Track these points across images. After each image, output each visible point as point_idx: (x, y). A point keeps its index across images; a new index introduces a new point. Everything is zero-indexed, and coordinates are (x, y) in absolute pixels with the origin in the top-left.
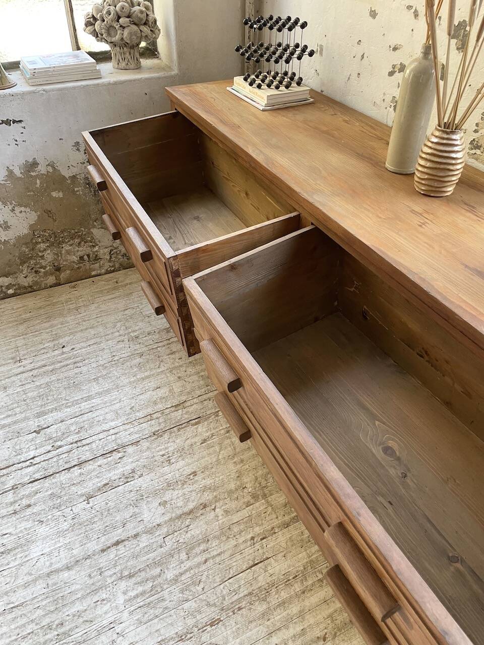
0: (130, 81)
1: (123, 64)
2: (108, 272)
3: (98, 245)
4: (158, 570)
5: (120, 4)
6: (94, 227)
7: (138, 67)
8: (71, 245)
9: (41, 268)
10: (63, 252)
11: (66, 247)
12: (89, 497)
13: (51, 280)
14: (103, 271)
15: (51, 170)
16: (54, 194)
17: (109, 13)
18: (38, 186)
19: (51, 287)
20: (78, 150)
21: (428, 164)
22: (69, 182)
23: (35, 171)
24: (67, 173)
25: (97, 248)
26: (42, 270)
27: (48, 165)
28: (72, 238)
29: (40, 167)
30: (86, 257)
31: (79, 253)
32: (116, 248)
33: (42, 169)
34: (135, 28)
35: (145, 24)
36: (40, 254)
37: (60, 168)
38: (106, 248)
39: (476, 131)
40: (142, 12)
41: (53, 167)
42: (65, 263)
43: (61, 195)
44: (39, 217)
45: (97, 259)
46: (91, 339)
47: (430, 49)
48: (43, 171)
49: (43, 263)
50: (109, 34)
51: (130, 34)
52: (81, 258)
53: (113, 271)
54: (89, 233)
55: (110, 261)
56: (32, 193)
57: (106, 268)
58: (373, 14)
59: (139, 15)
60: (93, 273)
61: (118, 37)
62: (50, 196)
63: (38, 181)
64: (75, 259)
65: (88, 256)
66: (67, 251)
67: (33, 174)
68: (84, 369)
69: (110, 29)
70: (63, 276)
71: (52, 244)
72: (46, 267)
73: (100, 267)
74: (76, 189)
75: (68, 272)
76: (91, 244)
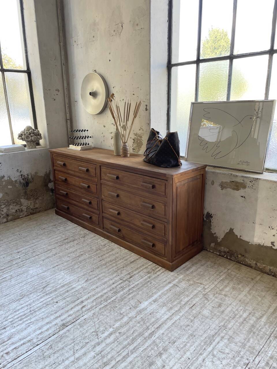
0: (35, 150)
1: (31, 147)
2: (26, 216)
3: (22, 205)
4: (72, 267)
5: (30, 130)
6: (22, 198)
7: (36, 148)
8: (13, 206)
9: (1, 215)
10: (10, 209)
11: (11, 207)
12: (43, 260)
13: (5, 220)
14: (24, 216)
15: (9, 179)
16: (9, 187)
17: (27, 133)
18: (4, 184)
19: (4, 223)
20: (18, 172)
21: (123, 150)
22: (14, 182)
23: (3, 179)
24: (14, 180)
25: (22, 207)
26: (2, 216)
27: (8, 177)
28: (14, 203)
29: (5, 178)
30: (18, 210)
31: (16, 209)
32: (29, 207)
33: (6, 178)
34: (35, 136)
35: (38, 135)
36: (2, 210)
37: (11, 178)
38: (25, 206)
39: (133, 146)
40: (37, 132)
41: (9, 178)
42: (10, 213)
43: (11, 187)
44: (3, 195)
45: (22, 211)
46: (27, 232)
47: (117, 129)
48: (6, 179)
49: (3, 213)
50: (27, 138)
51: (34, 138)
52: (16, 211)
53: (28, 216)
54: (19, 201)
55: (27, 212)
56: (1, 187)
57: (25, 215)
58: (104, 126)
59: (37, 133)
60: (20, 217)
61: (30, 139)
62: (7, 187)
63: (4, 183)
64: (14, 211)
65: (19, 210)
66: (11, 208)
67: (3, 180)
68: (28, 238)
69: (27, 137)
70: (9, 218)
71: (6, 206)
72: (3, 215)
73: (23, 214)
74: (16, 185)
75: (11, 216)
76: (20, 205)
